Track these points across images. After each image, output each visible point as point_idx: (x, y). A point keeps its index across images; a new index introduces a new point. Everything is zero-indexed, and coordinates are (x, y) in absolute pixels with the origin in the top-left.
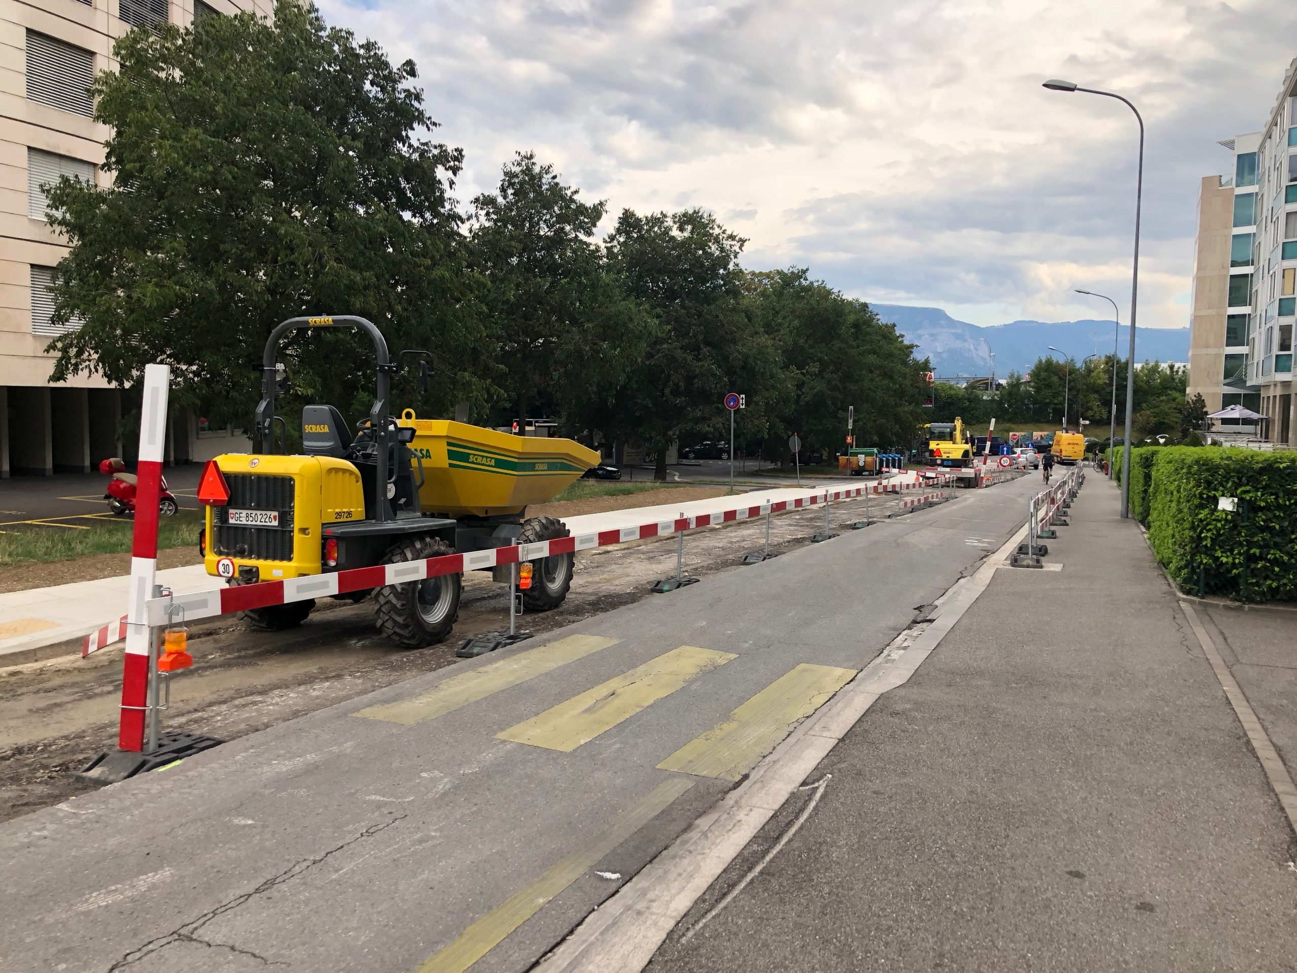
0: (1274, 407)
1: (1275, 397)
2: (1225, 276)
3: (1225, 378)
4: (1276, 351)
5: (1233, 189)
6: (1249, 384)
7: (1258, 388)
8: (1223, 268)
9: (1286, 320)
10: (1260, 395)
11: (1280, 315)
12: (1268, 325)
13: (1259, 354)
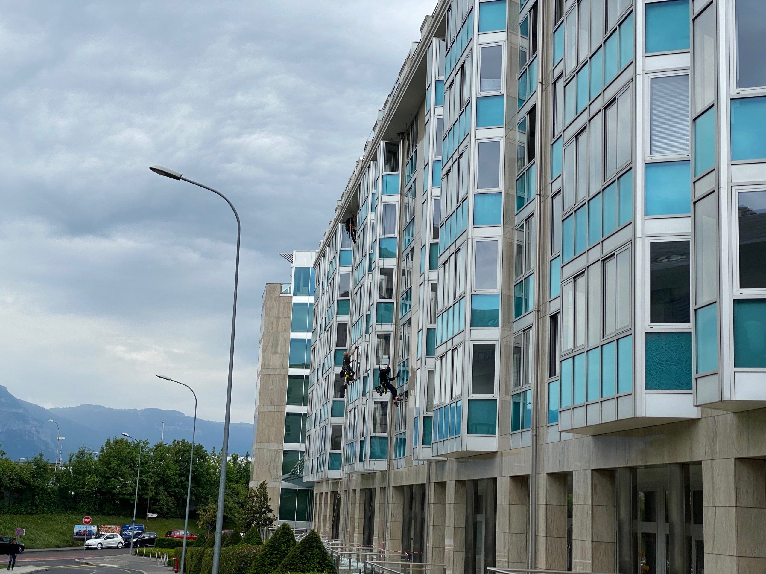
0: (326, 503)
1: (327, 493)
2: (285, 376)
3: (283, 474)
4: (329, 450)
5: (291, 297)
6: (305, 480)
7: (312, 484)
8: (283, 368)
9: (338, 421)
10: (313, 491)
11: (332, 415)
12: (322, 424)
13: (314, 453)
